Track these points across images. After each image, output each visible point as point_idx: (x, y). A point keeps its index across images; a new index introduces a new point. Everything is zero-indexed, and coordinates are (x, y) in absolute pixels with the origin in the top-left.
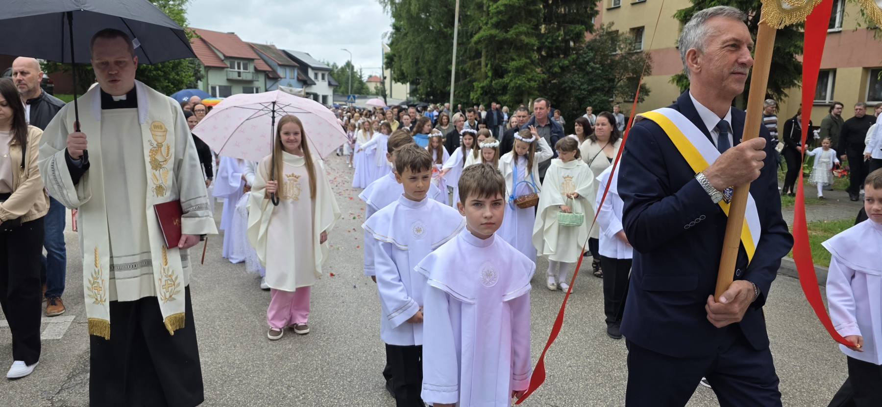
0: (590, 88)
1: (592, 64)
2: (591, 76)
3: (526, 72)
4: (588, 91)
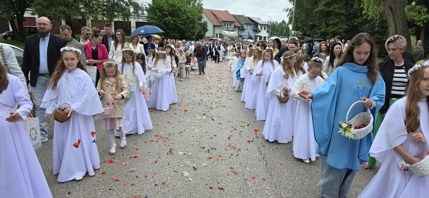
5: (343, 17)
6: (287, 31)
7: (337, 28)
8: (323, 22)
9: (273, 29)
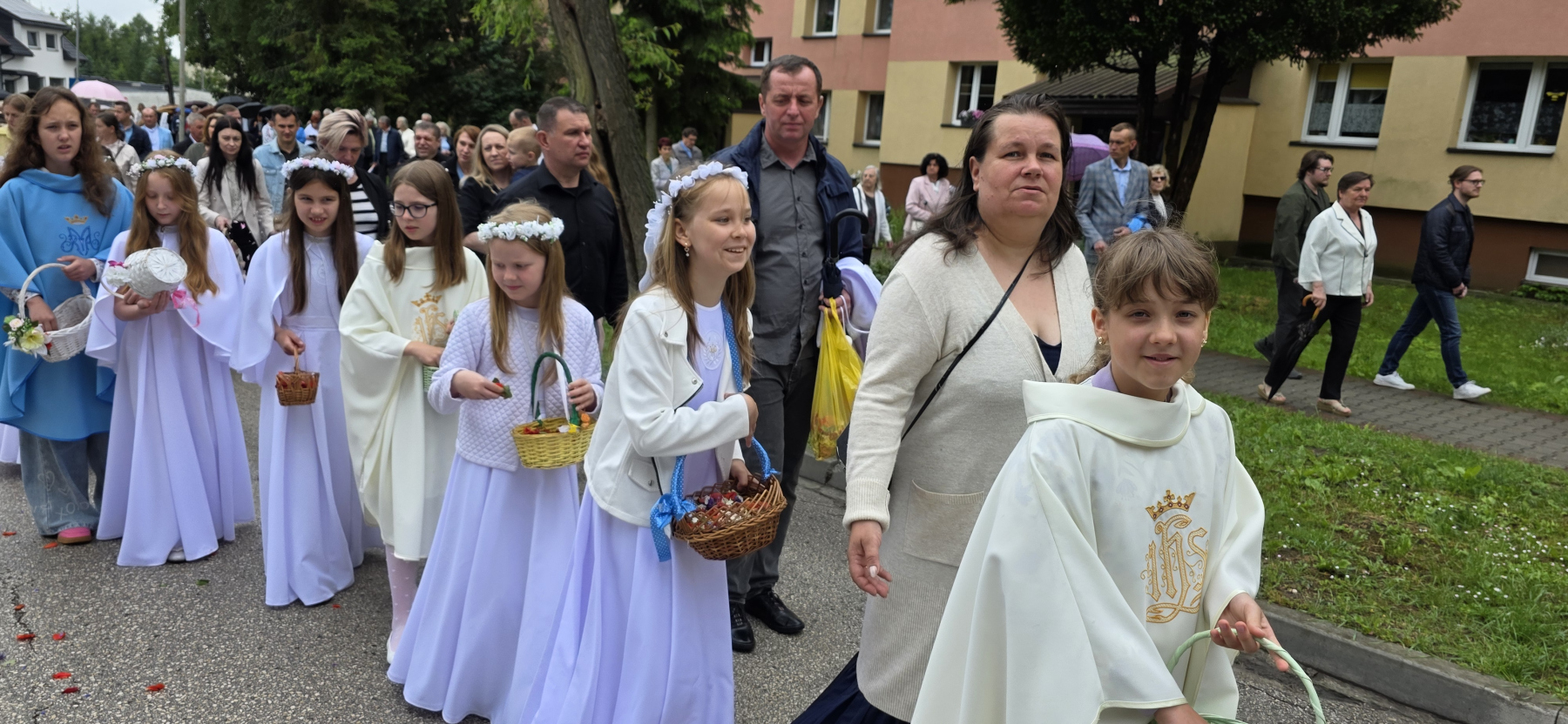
0: (497, 96)
1: (498, 57)
2: (500, 77)
3: (376, 59)
4: (495, 101)
5: (390, 32)
6: (160, 62)
7: (372, 71)
8: (314, 40)
9: (96, 48)
